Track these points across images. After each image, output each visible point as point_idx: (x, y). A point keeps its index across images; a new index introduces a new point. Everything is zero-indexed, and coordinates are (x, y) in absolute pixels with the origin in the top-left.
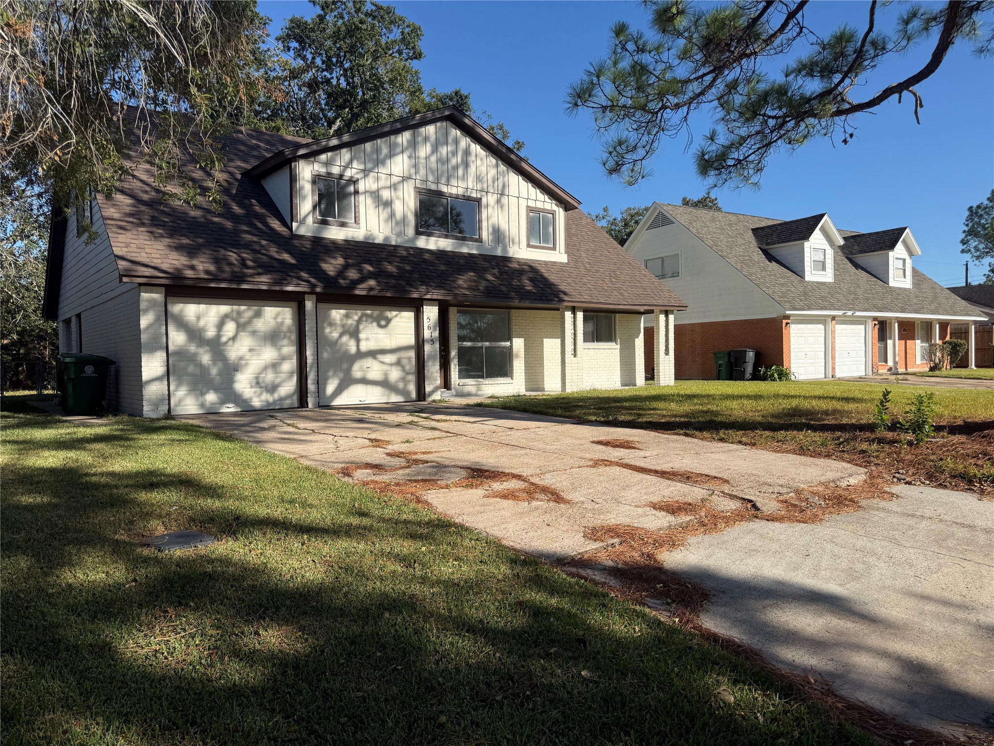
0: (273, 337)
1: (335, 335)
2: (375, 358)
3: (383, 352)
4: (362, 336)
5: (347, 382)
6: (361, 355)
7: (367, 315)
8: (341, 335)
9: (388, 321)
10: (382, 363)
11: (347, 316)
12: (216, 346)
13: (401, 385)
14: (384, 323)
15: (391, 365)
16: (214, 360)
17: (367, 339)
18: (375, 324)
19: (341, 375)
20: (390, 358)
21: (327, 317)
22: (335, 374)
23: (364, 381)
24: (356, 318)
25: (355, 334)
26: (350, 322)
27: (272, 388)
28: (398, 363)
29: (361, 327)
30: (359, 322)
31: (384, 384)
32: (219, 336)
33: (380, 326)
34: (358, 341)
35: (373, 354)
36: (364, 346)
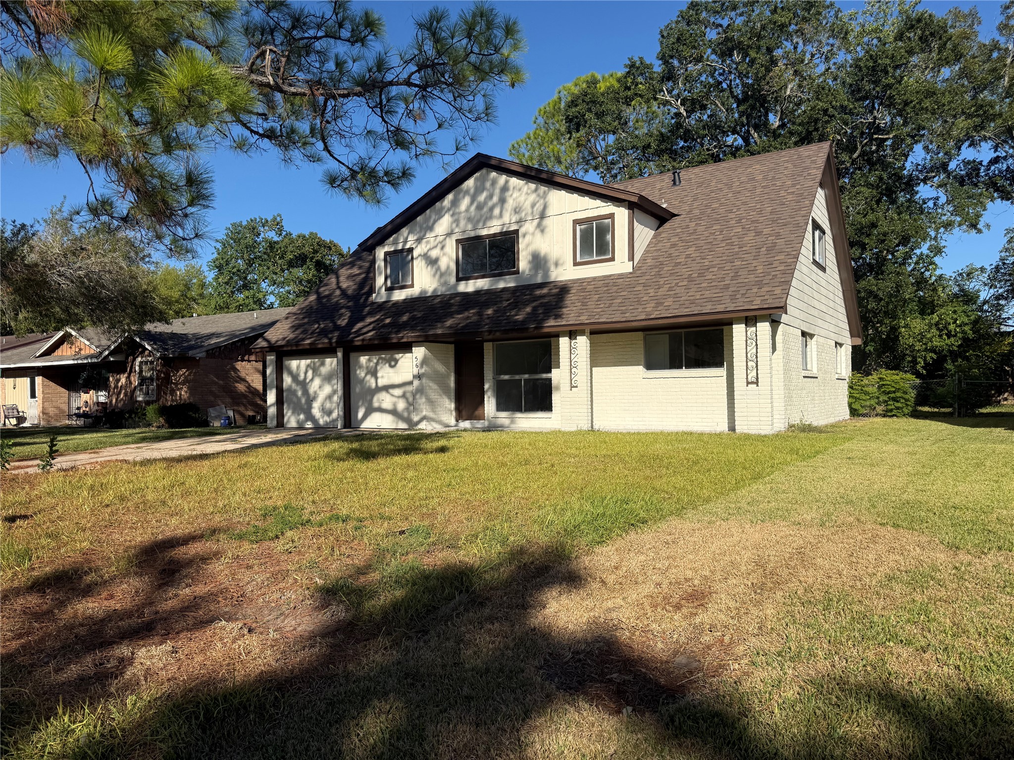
0: (328, 379)
1: (363, 375)
2: (388, 392)
3: (393, 386)
4: (379, 375)
5: (370, 410)
6: (379, 389)
7: (382, 358)
8: (366, 375)
9: (397, 361)
10: (393, 395)
11: (369, 360)
12: (304, 385)
13: (406, 414)
14: (393, 363)
15: (399, 397)
16: (303, 394)
17: (382, 377)
18: (387, 365)
19: (366, 405)
20: (398, 392)
21: (358, 362)
22: (363, 404)
23: (380, 410)
24: (375, 361)
25: (374, 373)
26: (372, 364)
27: (329, 413)
28: (404, 396)
29: (379, 368)
30: (377, 364)
31: (394, 412)
32: (305, 378)
33: (391, 366)
34: (376, 378)
35: (387, 388)
36: (381, 382)
